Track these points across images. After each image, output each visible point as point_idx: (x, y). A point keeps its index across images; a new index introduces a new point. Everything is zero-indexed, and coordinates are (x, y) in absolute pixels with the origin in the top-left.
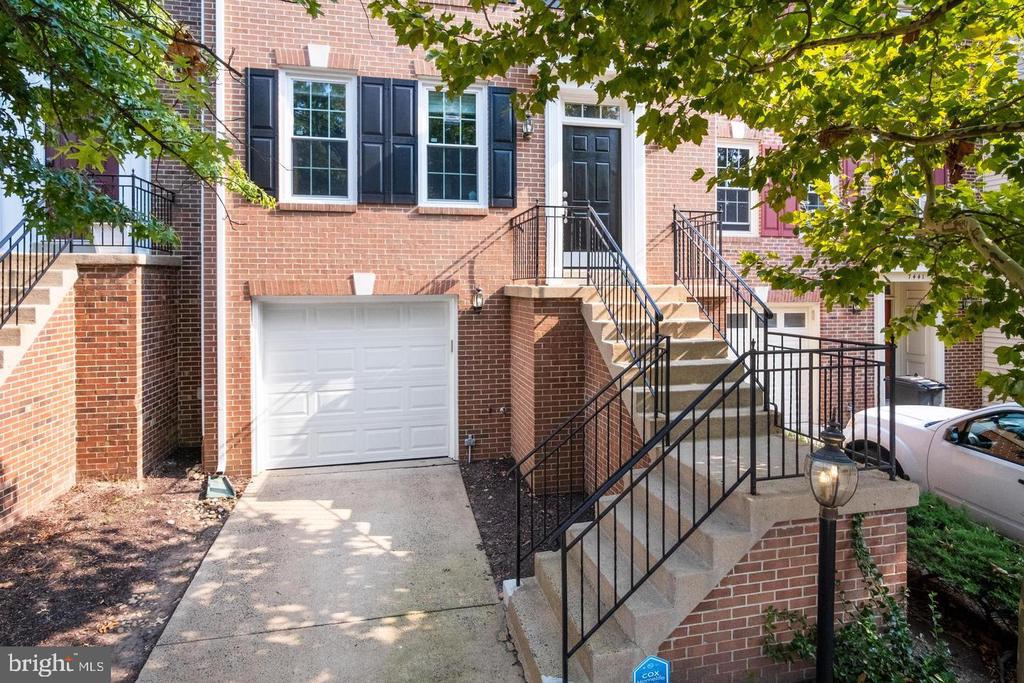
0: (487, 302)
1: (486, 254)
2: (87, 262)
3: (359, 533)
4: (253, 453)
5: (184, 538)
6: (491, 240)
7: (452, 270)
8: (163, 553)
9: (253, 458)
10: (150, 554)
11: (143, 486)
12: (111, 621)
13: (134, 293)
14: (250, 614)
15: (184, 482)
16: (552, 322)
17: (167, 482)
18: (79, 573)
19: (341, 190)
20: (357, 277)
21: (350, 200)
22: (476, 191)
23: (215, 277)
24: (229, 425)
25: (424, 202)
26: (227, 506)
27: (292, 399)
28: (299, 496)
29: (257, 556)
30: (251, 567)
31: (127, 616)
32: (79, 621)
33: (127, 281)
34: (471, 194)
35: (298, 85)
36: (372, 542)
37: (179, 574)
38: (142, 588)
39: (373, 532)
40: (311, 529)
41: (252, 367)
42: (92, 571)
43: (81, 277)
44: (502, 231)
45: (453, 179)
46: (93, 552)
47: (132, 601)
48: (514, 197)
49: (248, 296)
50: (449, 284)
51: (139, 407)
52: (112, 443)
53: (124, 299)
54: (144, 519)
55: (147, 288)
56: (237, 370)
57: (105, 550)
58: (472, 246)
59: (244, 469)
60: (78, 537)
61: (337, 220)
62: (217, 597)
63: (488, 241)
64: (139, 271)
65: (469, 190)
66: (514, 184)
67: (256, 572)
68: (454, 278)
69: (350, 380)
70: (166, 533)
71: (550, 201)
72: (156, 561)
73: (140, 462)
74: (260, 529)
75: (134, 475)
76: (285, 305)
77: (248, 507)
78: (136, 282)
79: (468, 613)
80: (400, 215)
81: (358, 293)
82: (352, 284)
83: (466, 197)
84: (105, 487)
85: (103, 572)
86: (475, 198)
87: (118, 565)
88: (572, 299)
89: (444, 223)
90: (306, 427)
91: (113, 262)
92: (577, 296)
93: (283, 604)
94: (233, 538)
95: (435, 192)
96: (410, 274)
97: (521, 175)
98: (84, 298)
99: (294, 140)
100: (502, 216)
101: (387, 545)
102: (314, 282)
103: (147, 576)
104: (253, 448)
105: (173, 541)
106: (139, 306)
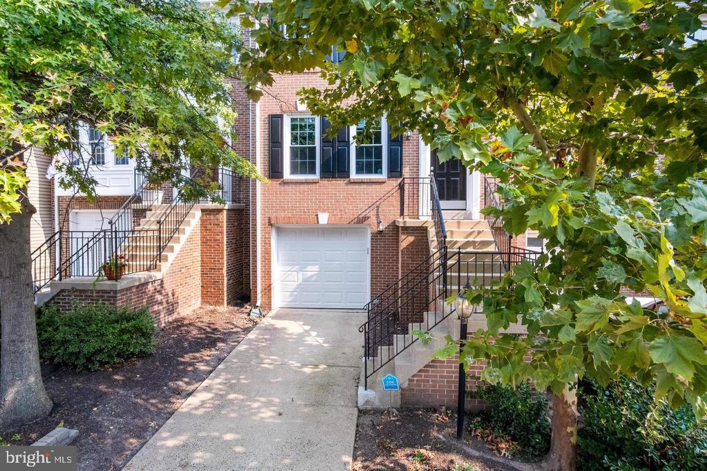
0: (386, 228)
1: (386, 203)
2: (204, 208)
3: (310, 335)
4: (272, 299)
5: (239, 330)
6: (388, 195)
7: (367, 211)
8: (230, 334)
9: (272, 301)
10: (225, 333)
11: (226, 309)
12: (209, 353)
13: (223, 222)
14: (257, 357)
15: (242, 309)
16: (411, 239)
17: (236, 308)
18: (199, 336)
19: (313, 171)
20: (320, 215)
21: (316, 177)
22: (381, 168)
23: (256, 215)
24: (262, 284)
25: (354, 175)
26: (258, 320)
27: (290, 274)
28: (290, 319)
29: (266, 339)
30: (263, 342)
31: (214, 352)
32: (198, 351)
33: (220, 216)
34: (379, 170)
35: (293, 120)
36: (314, 339)
37: (234, 342)
38: (220, 344)
39: (317, 336)
40: (289, 332)
41: (272, 258)
42: (203, 336)
43: (202, 215)
44: (395, 190)
45: (369, 162)
46: (204, 330)
47: (217, 348)
48: (401, 172)
49: (270, 224)
50: (366, 218)
51: (225, 274)
52: (215, 289)
53: (219, 225)
54: (225, 321)
55: (229, 220)
56: (265, 259)
57: (209, 330)
58: (378, 198)
59: (268, 306)
60: (199, 324)
61: (310, 186)
62: (247, 350)
63: (387, 195)
64: (225, 212)
65: (377, 169)
66: (401, 164)
67: (264, 344)
68: (368, 215)
69: (317, 266)
70: (232, 327)
71: (422, 175)
72: (227, 336)
73: (225, 298)
74: (269, 330)
75: (223, 304)
76: (286, 228)
77: (267, 321)
78: (224, 217)
79: (345, 369)
80: (341, 183)
81: (320, 223)
82: (317, 218)
83: (376, 172)
84: (211, 308)
85: (207, 337)
86: (381, 173)
87: (212, 335)
88: (421, 227)
89: (363, 187)
90: (296, 288)
91: (215, 208)
92: (424, 225)
93: (271, 356)
94: (257, 332)
95: (359, 170)
96: (346, 213)
97: (405, 159)
98: (203, 223)
99: (291, 147)
100: (394, 182)
101: (321, 342)
102: (300, 218)
103: (223, 341)
104: (272, 296)
105: (235, 330)
106: (225, 228)
